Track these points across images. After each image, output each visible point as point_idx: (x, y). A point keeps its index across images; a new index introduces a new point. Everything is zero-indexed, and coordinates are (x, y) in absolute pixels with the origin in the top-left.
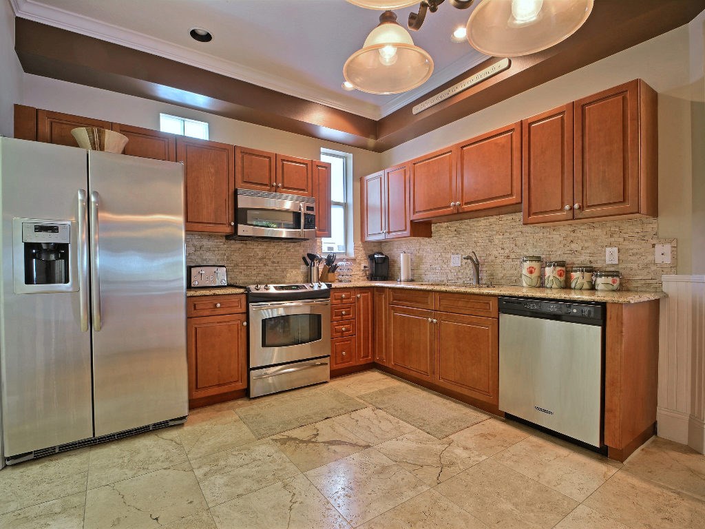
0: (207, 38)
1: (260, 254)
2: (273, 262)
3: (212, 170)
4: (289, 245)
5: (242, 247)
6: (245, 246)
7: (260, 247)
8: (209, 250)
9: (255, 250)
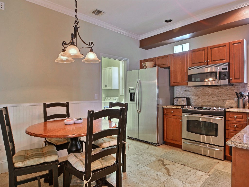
0: (171, 21)
1: (211, 92)
2: (218, 96)
3: (181, 63)
4: (227, 88)
5: (202, 90)
6: (203, 89)
7: (210, 89)
8: (188, 91)
9: (208, 91)
